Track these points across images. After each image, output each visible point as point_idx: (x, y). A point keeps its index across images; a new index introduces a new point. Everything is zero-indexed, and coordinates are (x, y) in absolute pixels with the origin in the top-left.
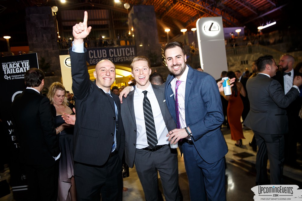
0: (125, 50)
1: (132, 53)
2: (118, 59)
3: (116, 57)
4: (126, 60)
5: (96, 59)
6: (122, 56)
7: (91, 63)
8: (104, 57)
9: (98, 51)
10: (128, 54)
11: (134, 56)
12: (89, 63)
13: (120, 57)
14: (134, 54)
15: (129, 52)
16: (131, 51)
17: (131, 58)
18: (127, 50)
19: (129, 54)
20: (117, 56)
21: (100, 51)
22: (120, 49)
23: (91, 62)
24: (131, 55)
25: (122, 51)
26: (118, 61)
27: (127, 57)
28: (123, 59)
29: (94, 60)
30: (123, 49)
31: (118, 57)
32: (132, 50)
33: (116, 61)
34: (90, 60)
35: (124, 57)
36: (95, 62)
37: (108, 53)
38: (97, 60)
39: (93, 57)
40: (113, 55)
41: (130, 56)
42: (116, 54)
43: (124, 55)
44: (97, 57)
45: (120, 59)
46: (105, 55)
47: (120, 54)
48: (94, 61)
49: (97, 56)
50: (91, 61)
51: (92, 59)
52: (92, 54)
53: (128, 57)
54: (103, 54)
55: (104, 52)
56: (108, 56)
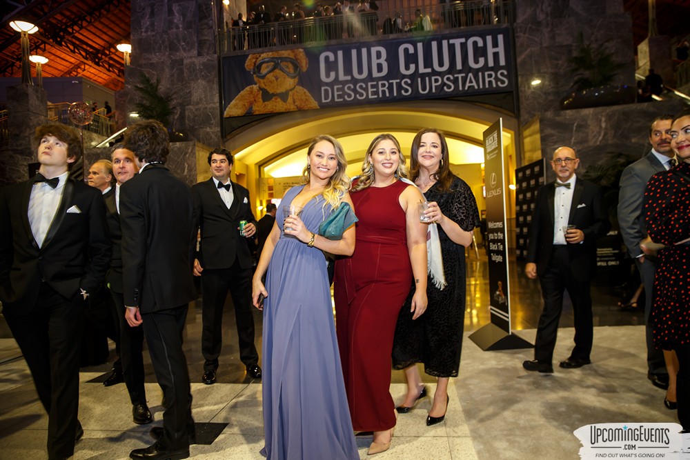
0: (464, 46)
1: (496, 55)
2: (434, 85)
3: (423, 76)
4: (468, 84)
5: (345, 82)
6: (452, 69)
7: (324, 101)
8: (375, 74)
9: (354, 52)
10: (476, 62)
11: (502, 68)
12: (319, 100)
13: (441, 74)
14: (502, 62)
15: (480, 52)
16: (491, 51)
17: (490, 76)
18: (475, 43)
19: (482, 60)
20: (429, 70)
21: (364, 51)
22: (445, 43)
23: (326, 97)
24: (491, 64)
25: (452, 48)
26: (434, 91)
27: (470, 75)
28: (455, 81)
29: (338, 90)
30: (457, 42)
31: (434, 73)
32: (495, 45)
33: (424, 89)
34: (323, 88)
35: (460, 76)
36: (339, 96)
37: (393, 60)
38: (349, 88)
39: (333, 74)
40: (412, 67)
41: (485, 68)
42: (428, 63)
43: (459, 66)
44: (349, 78)
45: (444, 84)
46: (380, 68)
47: (441, 64)
48: (336, 93)
49: (348, 70)
50: (326, 91)
51: (331, 85)
52: (331, 66)
53: (476, 73)
54: (375, 62)
55: (379, 55)
56: (394, 72)
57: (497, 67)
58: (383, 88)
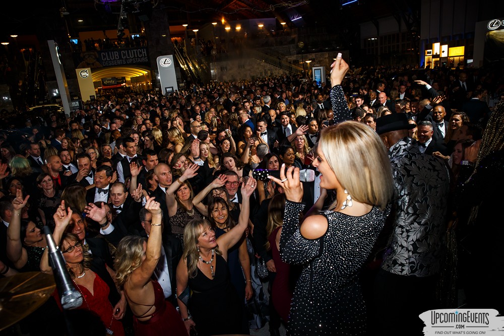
0: (137, 52)
1: (144, 54)
2: (131, 61)
3: (128, 59)
4: (139, 61)
5: (108, 61)
6: (135, 57)
8: (116, 58)
9: (110, 53)
13: (132, 58)
14: (146, 55)
15: (141, 53)
16: (143, 53)
18: (139, 51)
19: (141, 55)
21: (112, 53)
22: (132, 51)
24: (143, 56)
25: (134, 52)
28: (135, 60)
30: (135, 50)
31: (130, 58)
32: (144, 51)
33: (129, 62)
35: (137, 59)
37: (120, 55)
38: (110, 62)
39: (105, 59)
40: (125, 57)
41: (142, 57)
42: (129, 56)
45: (133, 61)
46: (117, 57)
47: (132, 56)
48: (107, 63)
49: (109, 57)
51: (105, 61)
52: (104, 57)
53: (140, 58)
55: (116, 54)
56: (120, 58)
57: (145, 57)
58: (119, 62)
